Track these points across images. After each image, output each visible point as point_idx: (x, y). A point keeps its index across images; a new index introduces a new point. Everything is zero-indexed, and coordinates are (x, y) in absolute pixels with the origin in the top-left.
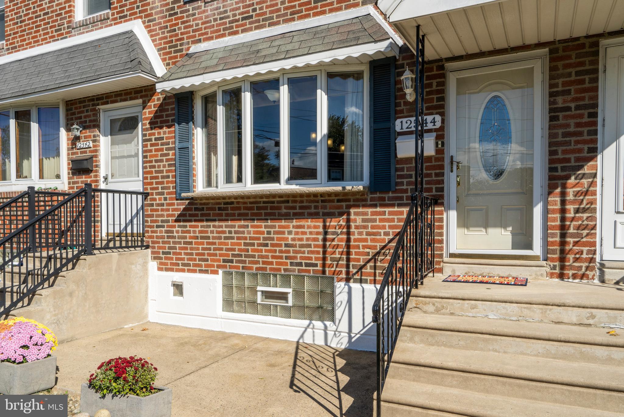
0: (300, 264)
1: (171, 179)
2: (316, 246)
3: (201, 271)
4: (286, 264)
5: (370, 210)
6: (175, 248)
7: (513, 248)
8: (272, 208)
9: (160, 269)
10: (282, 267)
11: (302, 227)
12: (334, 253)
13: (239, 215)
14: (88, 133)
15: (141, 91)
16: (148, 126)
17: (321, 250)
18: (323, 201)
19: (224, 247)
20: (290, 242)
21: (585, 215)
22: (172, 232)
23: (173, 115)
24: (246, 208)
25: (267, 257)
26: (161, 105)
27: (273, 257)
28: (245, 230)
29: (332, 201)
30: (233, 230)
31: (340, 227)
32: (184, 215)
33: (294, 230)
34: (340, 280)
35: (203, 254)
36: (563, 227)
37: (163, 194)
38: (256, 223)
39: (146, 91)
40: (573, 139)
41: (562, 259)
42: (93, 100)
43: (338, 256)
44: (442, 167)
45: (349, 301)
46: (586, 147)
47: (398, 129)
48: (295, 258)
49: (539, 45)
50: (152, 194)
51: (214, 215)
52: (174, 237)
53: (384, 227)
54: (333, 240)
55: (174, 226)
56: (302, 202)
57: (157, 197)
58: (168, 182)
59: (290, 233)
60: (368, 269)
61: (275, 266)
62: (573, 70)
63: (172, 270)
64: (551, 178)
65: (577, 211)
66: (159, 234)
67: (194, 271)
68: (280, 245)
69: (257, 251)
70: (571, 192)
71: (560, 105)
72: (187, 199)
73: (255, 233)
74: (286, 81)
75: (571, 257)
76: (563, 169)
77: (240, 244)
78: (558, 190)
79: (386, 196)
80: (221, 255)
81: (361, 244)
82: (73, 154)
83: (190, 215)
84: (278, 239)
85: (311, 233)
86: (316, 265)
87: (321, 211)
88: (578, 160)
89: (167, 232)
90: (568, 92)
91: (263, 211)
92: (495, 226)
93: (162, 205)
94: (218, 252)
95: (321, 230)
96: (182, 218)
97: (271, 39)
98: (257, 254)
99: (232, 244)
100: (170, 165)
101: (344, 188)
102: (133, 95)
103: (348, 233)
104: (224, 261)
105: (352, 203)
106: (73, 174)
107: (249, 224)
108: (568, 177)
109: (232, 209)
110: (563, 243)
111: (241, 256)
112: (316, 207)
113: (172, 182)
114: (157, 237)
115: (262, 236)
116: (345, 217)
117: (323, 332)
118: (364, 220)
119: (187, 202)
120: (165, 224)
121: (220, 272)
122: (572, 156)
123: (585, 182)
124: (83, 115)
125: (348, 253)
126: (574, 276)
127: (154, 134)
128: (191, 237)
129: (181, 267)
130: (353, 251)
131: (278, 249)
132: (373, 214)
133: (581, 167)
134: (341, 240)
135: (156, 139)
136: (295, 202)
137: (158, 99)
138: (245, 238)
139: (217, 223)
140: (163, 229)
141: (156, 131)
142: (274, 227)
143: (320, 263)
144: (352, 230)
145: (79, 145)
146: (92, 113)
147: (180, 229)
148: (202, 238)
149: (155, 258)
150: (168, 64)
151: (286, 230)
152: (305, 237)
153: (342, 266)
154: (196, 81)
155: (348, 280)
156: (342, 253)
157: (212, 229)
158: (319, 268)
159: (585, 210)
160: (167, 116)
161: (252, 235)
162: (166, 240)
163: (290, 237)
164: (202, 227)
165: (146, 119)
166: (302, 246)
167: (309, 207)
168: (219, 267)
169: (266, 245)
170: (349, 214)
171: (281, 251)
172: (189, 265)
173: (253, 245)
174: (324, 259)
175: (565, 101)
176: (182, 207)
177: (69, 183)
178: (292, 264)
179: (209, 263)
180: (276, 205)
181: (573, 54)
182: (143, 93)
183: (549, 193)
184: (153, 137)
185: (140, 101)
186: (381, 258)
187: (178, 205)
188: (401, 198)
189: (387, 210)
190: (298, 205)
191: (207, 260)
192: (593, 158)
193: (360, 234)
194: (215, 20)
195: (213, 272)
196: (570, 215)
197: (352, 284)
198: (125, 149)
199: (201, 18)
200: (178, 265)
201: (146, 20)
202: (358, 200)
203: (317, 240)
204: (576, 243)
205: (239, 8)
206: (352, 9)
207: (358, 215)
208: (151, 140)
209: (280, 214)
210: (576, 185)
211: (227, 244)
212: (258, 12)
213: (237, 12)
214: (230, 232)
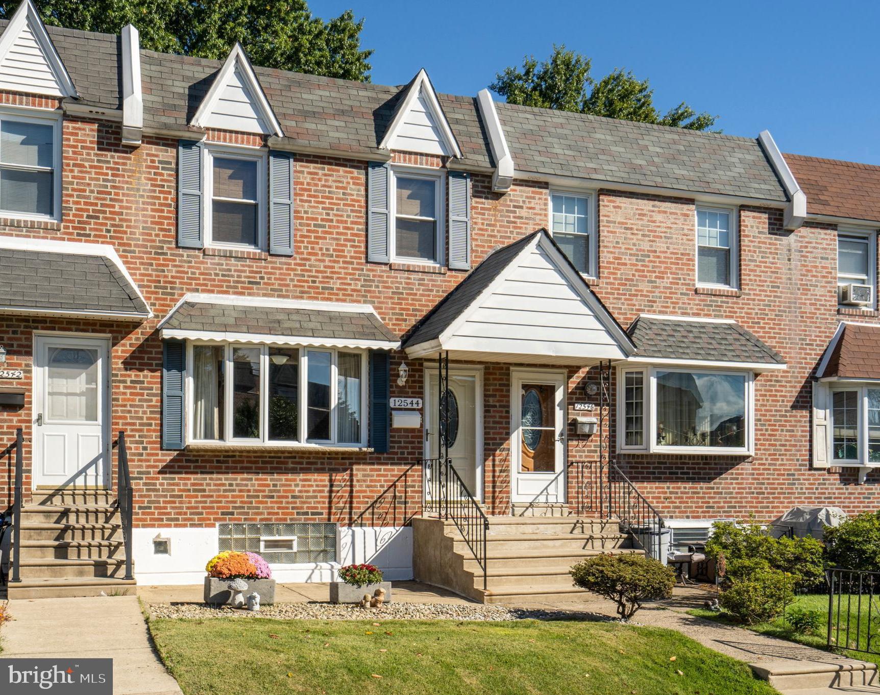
0: (307, 513)
1: (153, 427)
2: (322, 497)
3: (192, 525)
4: (292, 514)
5: (368, 467)
6: (159, 502)
8: (278, 463)
10: (288, 517)
11: (309, 480)
12: (338, 502)
13: (242, 468)
14: (15, 359)
15: (112, 326)
16: (121, 366)
17: (327, 500)
18: (328, 458)
19: (223, 500)
20: (297, 494)
21: (505, 474)
22: (155, 484)
23: (159, 359)
24: (248, 462)
25: (272, 508)
26: (141, 346)
27: (279, 508)
28: (249, 483)
29: (337, 459)
30: (234, 482)
31: (345, 480)
32: (172, 467)
33: (301, 483)
34: (343, 525)
35: (197, 508)
36: (494, 482)
37: (142, 442)
38: (260, 476)
40: (498, 426)
41: (493, 503)
42: (27, 321)
43: (341, 505)
44: (421, 437)
45: (353, 543)
46: (503, 431)
47: (392, 405)
48: (302, 508)
49: (480, 363)
51: (211, 467)
52: (158, 490)
53: (380, 481)
54: (338, 491)
55: (157, 479)
56: (309, 458)
57: (133, 446)
58: (148, 431)
59: (297, 485)
60: (367, 515)
61: (280, 517)
62: (497, 382)
63: (153, 526)
64: (485, 450)
65: (501, 471)
67: (185, 526)
68: (287, 497)
69: (261, 502)
70: (497, 459)
71: (491, 403)
73: (259, 485)
74: (306, 353)
75: (497, 501)
76: (493, 444)
77: (242, 497)
78: (491, 458)
79: (382, 456)
80: (218, 508)
81: (361, 495)
83: (179, 467)
84: (285, 491)
85: (317, 486)
86: (321, 514)
87: (327, 467)
88: (501, 439)
89: (145, 484)
91: (269, 466)
93: (142, 455)
94: (215, 505)
95: (327, 483)
96: (168, 469)
98: (261, 506)
99: (233, 496)
100: (151, 412)
102: (98, 327)
103: (351, 486)
104: (223, 514)
105: (354, 461)
107: (254, 477)
108: (496, 450)
109: (234, 462)
110: (494, 492)
111: (243, 508)
112: (322, 463)
113: (154, 431)
115: (267, 489)
116: (348, 472)
117: (329, 572)
118: (364, 476)
119: (176, 453)
120: (144, 476)
121: (217, 524)
122: (498, 437)
123: (504, 453)
125: (351, 503)
126: (499, 513)
127: (129, 376)
128: (180, 490)
129: (165, 522)
130: (354, 500)
131: (284, 500)
132: (372, 470)
133: (502, 444)
134: (345, 492)
135: (132, 382)
136: (302, 458)
137: (137, 339)
138: (249, 491)
139: (215, 476)
140: (141, 482)
141: (133, 373)
142: (280, 480)
143: (325, 511)
144: (355, 483)
146: (23, 337)
147: (165, 482)
148: (195, 490)
150: (153, 305)
151: (293, 483)
152: (311, 489)
153: (345, 513)
155: (350, 525)
156: (345, 503)
157: (208, 481)
158: (325, 516)
159: (504, 471)
160: (149, 359)
161: (256, 488)
162: (144, 493)
163: (297, 489)
164: (195, 479)
165: (119, 357)
166: (308, 497)
167: (316, 463)
168: (216, 520)
169: (272, 497)
170: (352, 470)
171: (288, 503)
172: (177, 519)
173: (258, 497)
174: (330, 508)
175: (494, 401)
176: (169, 458)
178: (298, 514)
179: (204, 516)
180: (282, 460)
181: (498, 372)
182: (115, 328)
183: (485, 460)
184: (129, 380)
185: (109, 335)
186: (378, 505)
187: (163, 455)
188: (393, 459)
189: (383, 467)
190: (305, 461)
191: (202, 514)
192: (508, 439)
193: (361, 486)
194: (217, 275)
195: (208, 526)
196: (497, 474)
197: (353, 528)
198: (64, 385)
199: (199, 268)
200: (162, 520)
201: (121, 248)
202: (360, 459)
203: (323, 491)
204: (500, 492)
205: (244, 271)
206: (355, 304)
207: (359, 471)
208: (125, 382)
209: (286, 469)
210: (500, 455)
211: (227, 497)
212: (266, 280)
213: (243, 274)
214: (231, 485)
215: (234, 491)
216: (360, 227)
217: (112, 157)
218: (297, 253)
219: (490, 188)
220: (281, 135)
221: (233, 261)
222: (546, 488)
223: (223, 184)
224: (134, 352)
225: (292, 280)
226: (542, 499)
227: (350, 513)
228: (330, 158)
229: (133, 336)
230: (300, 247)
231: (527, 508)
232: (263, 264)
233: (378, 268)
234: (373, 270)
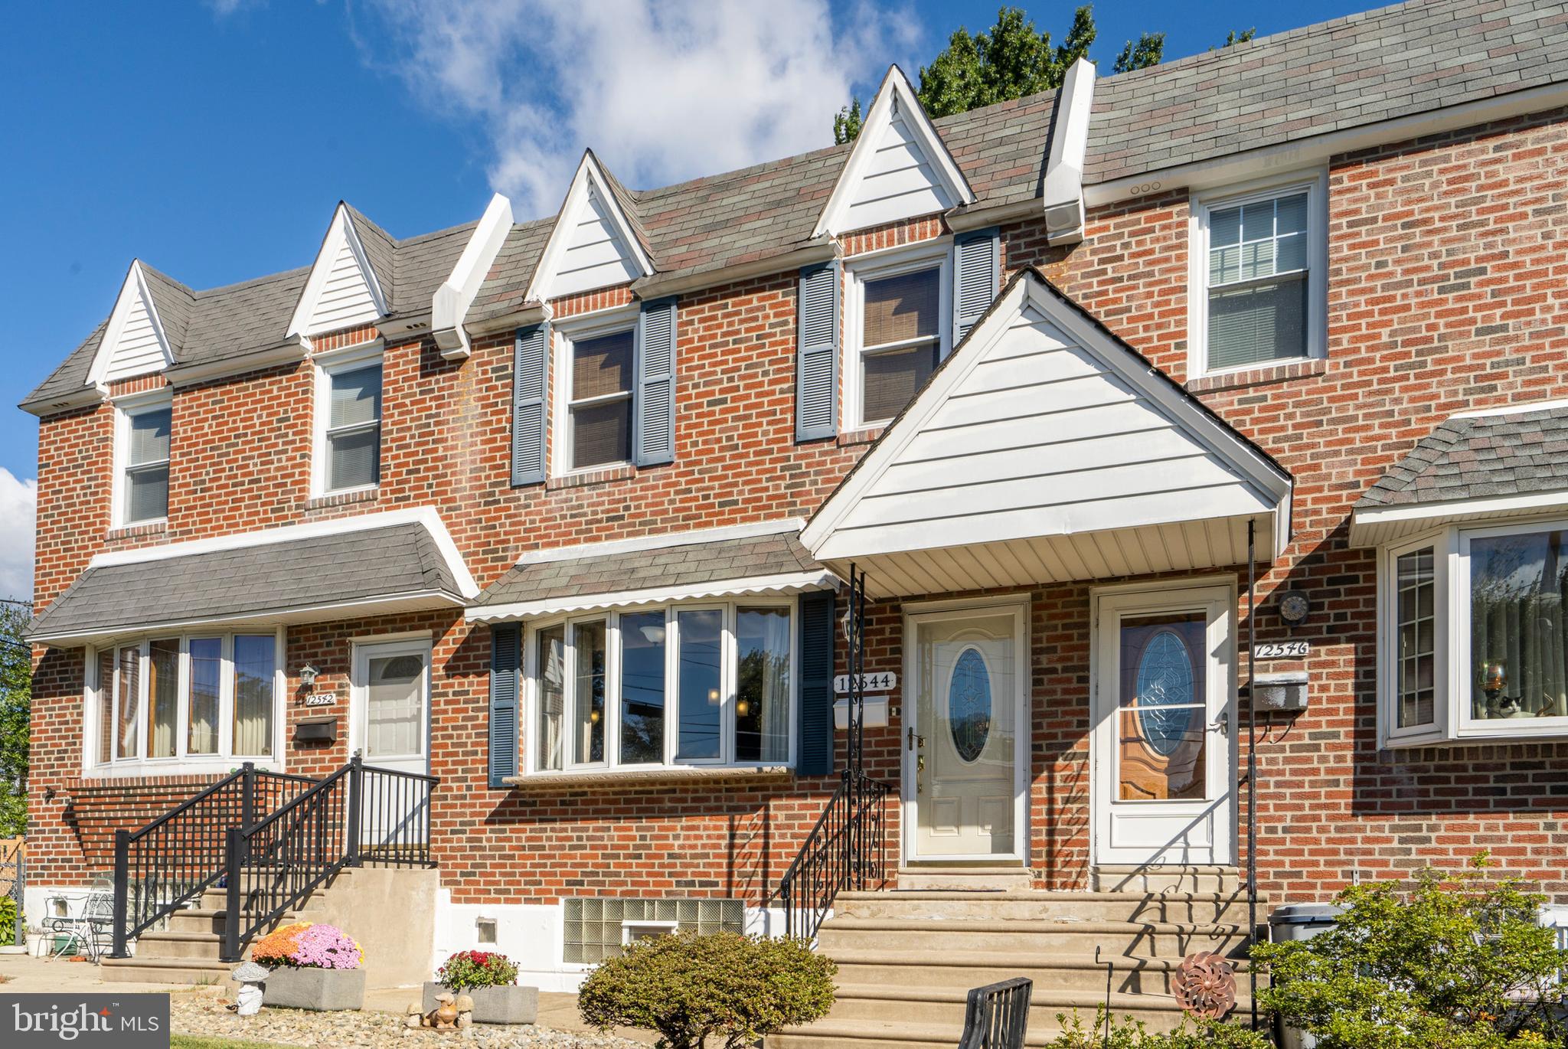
0: (692, 883)
1: (479, 756)
2: (716, 856)
3: (528, 901)
4: (670, 884)
5: (797, 802)
6: (484, 866)
7: (994, 850)
8: (648, 801)
9: (455, 900)
10: (663, 889)
11: (697, 828)
12: (744, 865)
13: (596, 812)
14: (328, 680)
15: (431, 617)
16: (442, 672)
17: (725, 861)
18: (727, 790)
19: (569, 862)
20: (677, 851)
21: (1075, 806)
22: (480, 840)
23: (488, 656)
24: (605, 802)
25: (639, 874)
26: (466, 641)
27: (649, 874)
28: (605, 834)
29: (742, 790)
30: (584, 834)
31: (754, 827)
32: (502, 813)
33: (683, 833)
34: (753, 905)
35: (533, 874)
36: (1050, 822)
37: (465, 779)
38: (622, 823)
39: (439, 617)
40: (1060, 709)
41: (1050, 864)
42: (341, 627)
43: (749, 869)
44: (898, 743)
46: (1075, 719)
47: (838, 689)
48: (685, 874)
49: (1019, 588)
50: (445, 780)
51: (553, 812)
52: (483, 849)
54: (743, 846)
55: (484, 831)
57: (455, 785)
58: (474, 762)
59: (676, 837)
61: (651, 888)
62: (1059, 623)
63: (477, 901)
64: (1035, 758)
65: (1067, 801)
66: (455, 844)
67: (517, 901)
68: (661, 856)
69: (624, 865)
70: (1058, 775)
71: (1045, 666)
72: (507, 788)
73: (620, 838)
74: (675, 615)
75: (1059, 860)
76: (1049, 747)
77: (596, 856)
78: (1045, 774)
79: (820, 782)
80: (563, 874)
81: (783, 851)
82: (296, 714)
83: (512, 813)
84: (658, 847)
85: (709, 837)
86: (716, 884)
87: (725, 804)
88: (1066, 735)
89: (469, 840)
90: (1054, 650)
91: (634, 806)
92: (970, 824)
93: (464, 797)
94: (558, 870)
95: (726, 832)
96: (498, 817)
97: (654, 553)
98: (622, 871)
99: (582, 856)
100: (478, 735)
101: (760, 770)
102: (416, 623)
103: (767, 836)
104: (569, 883)
105: (771, 792)
106: (297, 747)
107: (612, 825)
108: (1056, 759)
109: (584, 802)
110: (1051, 843)
111: (597, 874)
112: (718, 799)
113: (481, 761)
114: (452, 849)
115: (631, 843)
116: (761, 812)
118: (788, 817)
119: (507, 792)
120: (468, 828)
121: (562, 900)
122: (1059, 731)
123: (1076, 763)
124: (320, 650)
125: (766, 865)
126: (1064, 885)
127: (452, 685)
128: (512, 848)
129: (493, 895)
130: (772, 861)
131: (657, 862)
132: (802, 807)
133: (1070, 745)
134: (755, 846)
135: (455, 694)
136: (686, 791)
137: (462, 631)
138: (605, 847)
139: (558, 825)
140: (464, 836)
141: (456, 681)
142: (652, 829)
143: (722, 880)
144: (772, 831)
145: (310, 699)
146: (337, 648)
147: (494, 835)
148: (531, 848)
149: (447, 883)
150: (481, 578)
151: (671, 834)
152: (699, 842)
153: (756, 884)
154: (534, 608)
155: (764, 904)
156: (756, 865)
157: (549, 834)
158: (722, 888)
159: (1076, 800)
160: (476, 657)
161: (616, 842)
162: (468, 853)
163: (677, 843)
164: (531, 831)
165: (439, 661)
166: (694, 856)
167: (707, 799)
168: (559, 892)
169: (639, 856)
170: (767, 808)
171: (661, 865)
172: (508, 891)
173: (618, 856)
174: (730, 874)
175: (1050, 661)
176: (498, 801)
177: (288, 762)
178: (678, 883)
179: (543, 886)
180: (655, 796)
181: (1060, 602)
182: (435, 621)
183: (1034, 779)
184: (450, 691)
185: (429, 632)
186: (813, 870)
187: (491, 797)
190: (690, 795)
191: (540, 883)
192: (1084, 734)
193: (782, 836)
194: (563, 517)
195: (550, 901)
196: (1059, 806)
197: (770, 910)
198: (394, 707)
199: (539, 513)
200: (489, 892)
201: (445, 507)
202: (779, 788)
203: (718, 846)
204: (1065, 843)
205: (602, 503)
206: (775, 521)
207: (780, 810)
208: (445, 694)
209: (661, 810)
210: (1065, 768)
211: (574, 857)
212: (633, 511)
213: (599, 509)
214: (580, 838)
215: (584, 847)
216: (785, 386)
217: (437, 381)
218: (681, 456)
219: (1045, 241)
220: (650, 272)
221: (586, 491)
222: (1184, 834)
223: (593, 379)
224: (458, 650)
225: (672, 502)
226: (1174, 856)
227: (764, 884)
228: (736, 284)
229: (456, 628)
230: (685, 446)
231: (1132, 875)
232: (629, 485)
233: (816, 450)
234: (807, 456)
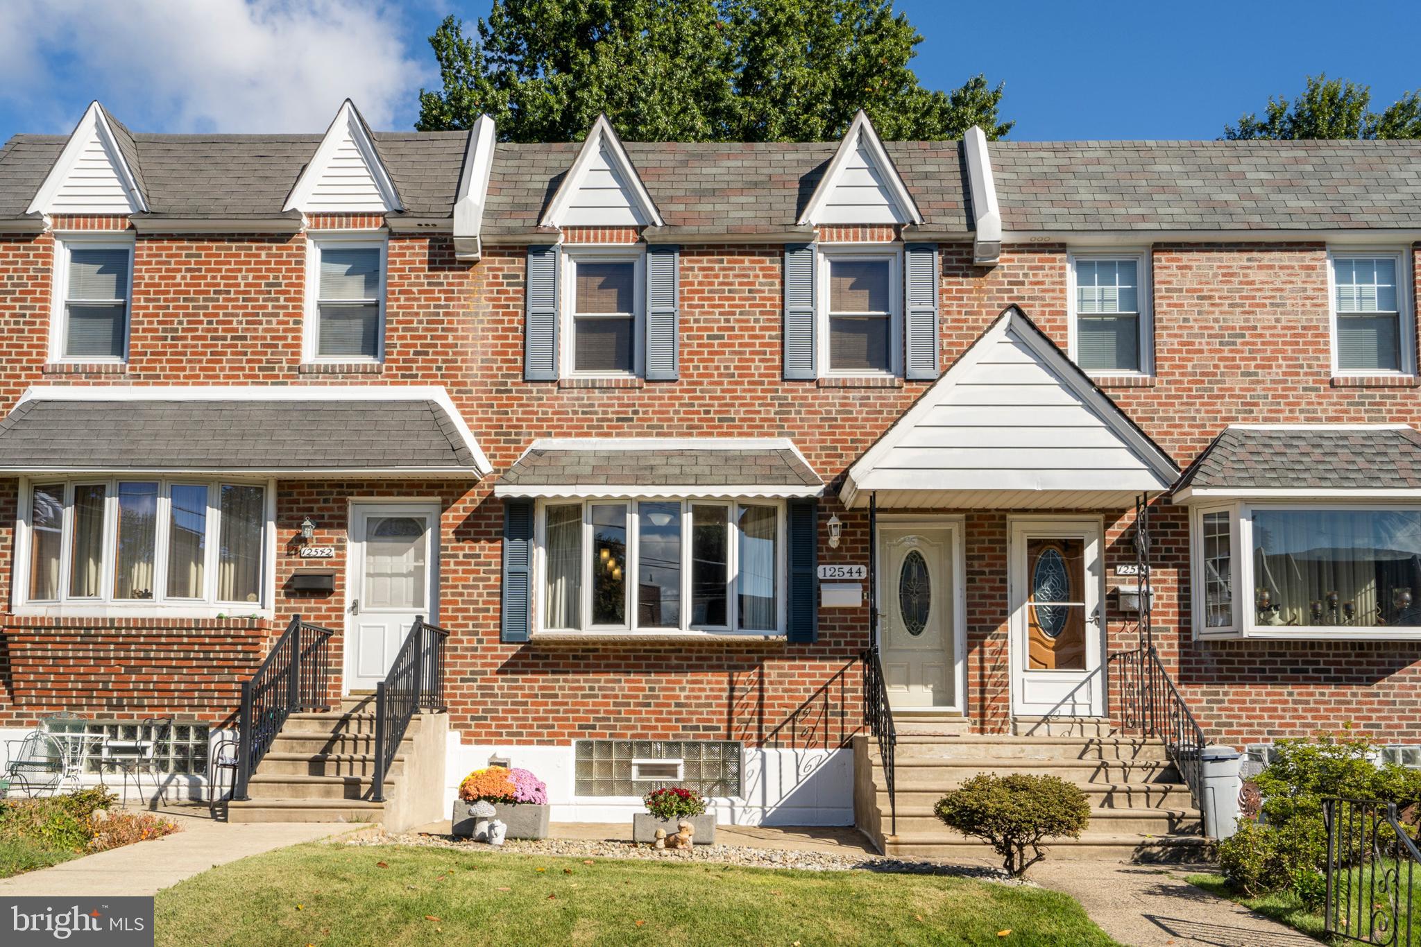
0: (697, 728)
1: (491, 613)
2: (718, 705)
3: (540, 742)
4: (677, 728)
5: (787, 664)
6: (496, 711)
7: (935, 705)
8: (656, 658)
9: (463, 742)
10: (671, 733)
11: (701, 682)
12: (743, 713)
13: (607, 666)
14: (326, 534)
15: (441, 486)
16: (452, 536)
17: (725, 710)
18: (727, 652)
19: (582, 708)
20: (683, 700)
21: (1000, 673)
22: (492, 688)
23: (500, 525)
24: (616, 658)
25: (648, 720)
26: (477, 510)
27: (657, 720)
28: (616, 685)
29: (741, 652)
30: (596, 685)
31: (751, 682)
32: (515, 665)
33: (688, 686)
34: (750, 745)
35: (546, 719)
36: (983, 684)
37: (476, 633)
38: (632, 676)
39: (449, 486)
41: (982, 715)
42: (339, 486)
43: (747, 716)
45: (763, 769)
46: (998, 609)
47: (820, 575)
48: (690, 720)
49: (957, 511)
50: (455, 633)
51: (565, 665)
52: (496, 696)
53: (804, 683)
54: (742, 698)
55: (496, 680)
56: (700, 651)
57: (465, 638)
58: (485, 618)
59: (683, 689)
60: (785, 731)
61: (660, 732)
62: (986, 538)
63: (489, 742)
64: (970, 636)
65: (994, 668)
66: (465, 691)
67: (530, 743)
68: (669, 705)
69: (634, 712)
70: (987, 650)
71: (976, 568)
72: (519, 643)
73: (630, 689)
74: (691, 508)
75: (989, 712)
76: (981, 628)
77: (607, 704)
78: (978, 648)
79: (806, 648)
80: (575, 719)
81: (776, 702)
82: (288, 563)
83: (524, 665)
84: (665, 697)
85: (712, 690)
86: (718, 729)
87: (725, 663)
88: (992, 621)
89: (480, 688)
90: (983, 557)
91: (644, 662)
92: (916, 683)
93: (476, 649)
94: (571, 715)
95: (726, 686)
96: (509, 667)
98: (633, 717)
99: (594, 704)
100: (489, 594)
101: (767, 637)
102: (424, 489)
103: (761, 690)
104: (581, 727)
105: (765, 655)
106: (288, 595)
107: (623, 677)
108: (985, 638)
109: (596, 658)
110: (983, 699)
111: (609, 719)
112: (719, 659)
113: (493, 618)
114: (462, 695)
115: (641, 694)
116: (757, 670)
117: (728, 810)
118: (780, 675)
119: (520, 646)
120: (479, 677)
121: (574, 742)
122: (987, 617)
123: (999, 641)
124: (315, 506)
125: (761, 713)
126: (992, 731)
127: (462, 549)
128: (524, 696)
129: (504, 738)
130: (766, 710)
131: (665, 709)
132: (791, 668)
133: (995, 627)
134: (752, 698)
135: (465, 556)
136: (691, 651)
137: (473, 501)
138: (616, 696)
139: (570, 677)
140: (475, 684)
141: (467, 545)
142: (660, 681)
143: (723, 725)
144: (766, 686)
145: (305, 551)
146: (336, 505)
147: (506, 684)
148: (544, 696)
149: (457, 726)
150: (493, 456)
151: (677, 686)
152: (703, 694)
153: (753, 728)
155: (759, 745)
156: (753, 713)
157: (561, 684)
158: (723, 732)
159: (999, 668)
160: (487, 525)
161: (626, 692)
162: (479, 699)
163: (683, 694)
164: (544, 681)
165: (450, 526)
166: (698, 705)
167: (710, 659)
168: (570, 735)
169: (648, 705)
170: (762, 668)
171: (669, 713)
172: (521, 734)
173: (628, 704)
174: (730, 721)
175: (979, 565)
176: (510, 654)
178: (684, 728)
179: (556, 729)
180: (662, 654)
181: (986, 522)
182: (445, 489)
183: (969, 651)
184: (461, 553)
185: (439, 499)
186: (801, 717)
187: (503, 649)
188: (823, 651)
189: (807, 664)
190: (694, 655)
191: (553, 726)
192: (1005, 620)
193: (775, 690)
194: (575, 412)
195: (561, 743)
196: (988, 672)
197: (765, 750)
198: (388, 563)
199: (552, 406)
200: (501, 734)
201: (455, 389)
202: (772, 652)
203: (720, 697)
204: (993, 698)
205: (612, 405)
206: (766, 438)
207: (772, 669)
208: (456, 556)
209: (668, 666)
210: (992, 644)
211: (587, 704)
212: (641, 415)
213: (610, 409)
214: (592, 688)
215: (596, 696)
216: (773, 333)
217: (445, 277)
218: (684, 375)
219: (971, 261)
220: (660, 224)
221: (596, 393)
222: (1072, 694)
224: (468, 518)
225: (677, 412)
227: (760, 729)
229: (467, 498)
230: (687, 368)
231: (1039, 724)
232: (637, 393)
233: (799, 387)
234: (792, 391)
